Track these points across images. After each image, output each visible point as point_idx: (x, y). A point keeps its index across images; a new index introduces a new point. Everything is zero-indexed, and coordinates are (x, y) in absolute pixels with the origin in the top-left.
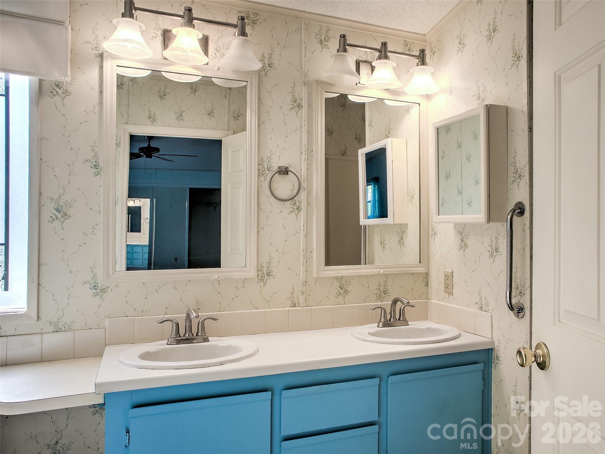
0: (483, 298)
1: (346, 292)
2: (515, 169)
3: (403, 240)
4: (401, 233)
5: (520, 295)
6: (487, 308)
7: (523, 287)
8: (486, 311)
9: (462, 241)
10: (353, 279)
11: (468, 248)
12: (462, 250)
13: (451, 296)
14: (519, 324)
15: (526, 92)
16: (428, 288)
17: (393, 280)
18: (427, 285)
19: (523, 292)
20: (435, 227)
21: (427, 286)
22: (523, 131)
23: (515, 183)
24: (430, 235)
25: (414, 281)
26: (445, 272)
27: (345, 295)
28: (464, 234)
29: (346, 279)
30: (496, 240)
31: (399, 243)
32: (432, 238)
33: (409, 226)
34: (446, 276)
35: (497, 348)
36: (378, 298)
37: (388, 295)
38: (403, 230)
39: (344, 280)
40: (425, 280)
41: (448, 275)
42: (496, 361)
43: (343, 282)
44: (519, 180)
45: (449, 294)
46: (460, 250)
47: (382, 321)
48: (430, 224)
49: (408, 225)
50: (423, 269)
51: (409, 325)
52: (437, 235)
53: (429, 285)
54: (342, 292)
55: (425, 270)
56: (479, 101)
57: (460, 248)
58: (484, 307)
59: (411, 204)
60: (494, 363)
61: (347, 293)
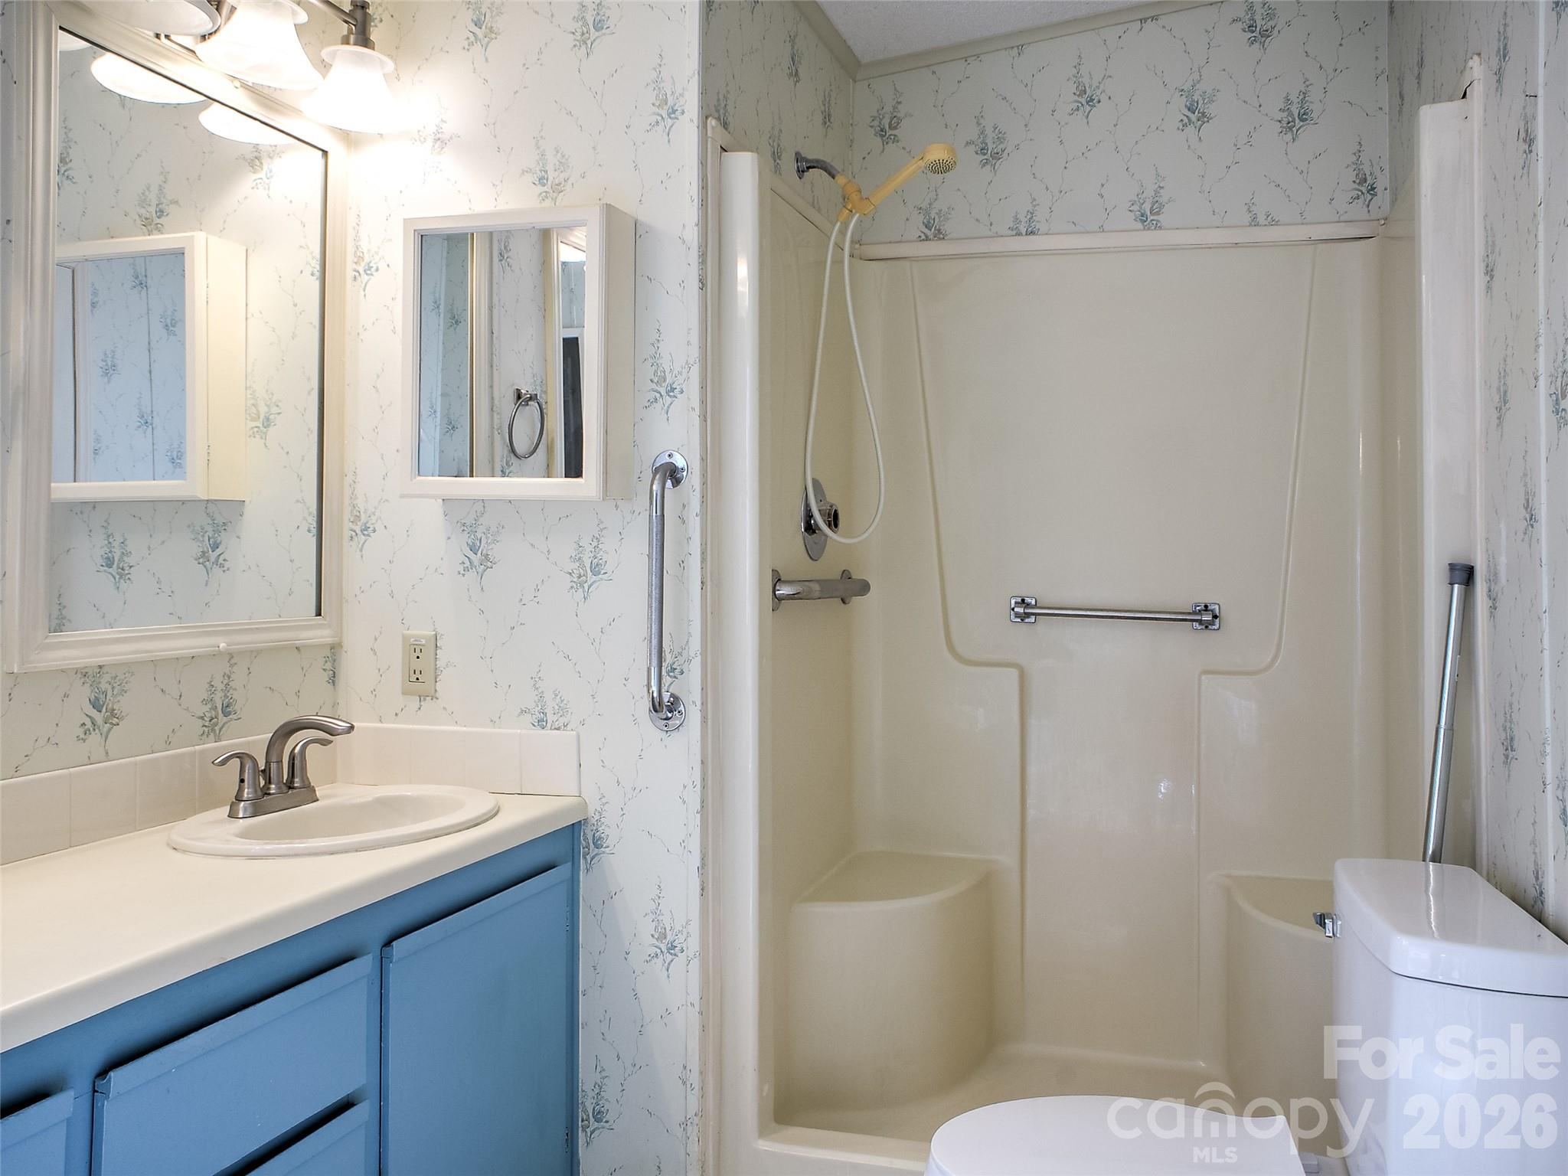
0: (548, 696)
1: (113, 717)
2: (656, 371)
3: (218, 551)
4: (209, 529)
5: (671, 674)
6: (563, 720)
7: (680, 654)
8: (558, 729)
9: (474, 549)
10: (133, 674)
11: (494, 566)
12: (472, 574)
13: (428, 704)
14: (666, 746)
15: (695, 197)
16: (335, 688)
17: (249, 669)
18: (333, 679)
19: (678, 668)
20: (365, 511)
21: (333, 682)
22: (682, 285)
23: (658, 406)
24: (347, 534)
25: (303, 668)
26: (405, 638)
27: (110, 730)
28: (481, 530)
29: (114, 675)
30: (595, 544)
31: (201, 560)
32: (353, 544)
33: (249, 510)
34: (413, 648)
35: (597, 817)
36: (206, 729)
37: (235, 717)
38: (220, 520)
39: (107, 678)
40: (328, 666)
41: (423, 645)
42: (593, 851)
43: (104, 686)
44: (668, 400)
45: (422, 697)
46: (464, 575)
47: (246, 795)
48: (347, 502)
49: (244, 505)
50: (327, 632)
51: (318, 800)
52: (372, 534)
53: (341, 682)
54: (99, 717)
55: (332, 637)
56: (545, 189)
57: (466, 569)
58: (550, 718)
59: (263, 441)
60: (585, 858)
61: (115, 721)
